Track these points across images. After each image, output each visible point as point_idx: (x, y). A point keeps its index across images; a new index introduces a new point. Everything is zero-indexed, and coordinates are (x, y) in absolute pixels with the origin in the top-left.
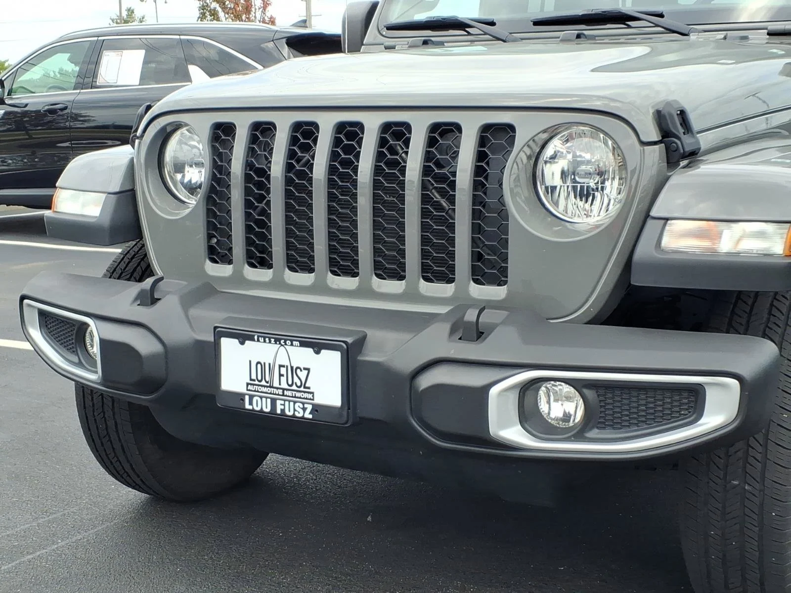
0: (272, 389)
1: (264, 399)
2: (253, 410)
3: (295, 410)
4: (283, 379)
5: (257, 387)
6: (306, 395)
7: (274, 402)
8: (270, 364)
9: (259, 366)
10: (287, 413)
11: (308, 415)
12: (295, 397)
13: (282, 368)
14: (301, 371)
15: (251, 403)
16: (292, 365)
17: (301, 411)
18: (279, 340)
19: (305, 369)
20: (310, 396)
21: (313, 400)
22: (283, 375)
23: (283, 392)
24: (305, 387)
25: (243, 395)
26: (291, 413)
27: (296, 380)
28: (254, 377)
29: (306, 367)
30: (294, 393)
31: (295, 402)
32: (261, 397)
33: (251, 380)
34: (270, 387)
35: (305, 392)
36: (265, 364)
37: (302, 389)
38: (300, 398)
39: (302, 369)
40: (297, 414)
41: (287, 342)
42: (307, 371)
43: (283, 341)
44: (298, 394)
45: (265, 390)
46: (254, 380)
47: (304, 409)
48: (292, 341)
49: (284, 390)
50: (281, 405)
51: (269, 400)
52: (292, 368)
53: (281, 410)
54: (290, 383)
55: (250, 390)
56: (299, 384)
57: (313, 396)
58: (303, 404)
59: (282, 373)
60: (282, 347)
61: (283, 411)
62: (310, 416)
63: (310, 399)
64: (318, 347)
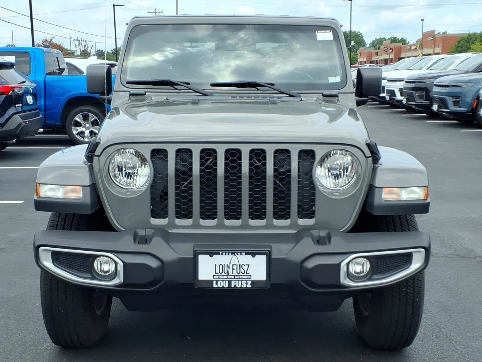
0: (228, 276)
1: (224, 282)
2: (218, 287)
3: (242, 284)
4: (235, 271)
5: (219, 276)
6: (247, 277)
7: (230, 282)
8: (227, 265)
9: (221, 266)
10: (237, 286)
11: (249, 286)
12: (241, 278)
13: (234, 266)
14: (244, 266)
15: (217, 284)
16: (240, 264)
17: (245, 285)
18: (234, 253)
19: (246, 265)
20: (250, 277)
21: (251, 278)
22: (235, 269)
23: (235, 277)
24: (246, 273)
25: (213, 281)
26: (240, 286)
27: (242, 270)
28: (217, 271)
29: (248, 264)
30: (240, 276)
31: (242, 281)
32: (223, 281)
33: (216, 273)
34: (227, 275)
35: (246, 276)
36: (224, 265)
37: (245, 274)
38: (244, 278)
39: (245, 265)
40: (243, 286)
41: (238, 254)
42: (248, 266)
43: (236, 253)
44: (242, 277)
45: (224, 277)
46: (218, 273)
47: (247, 284)
48: (241, 253)
49: (235, 276)
50: (234, 283)
51: (227, 282)
52: (240, 265)
53: (234, 285)
54: (238, 272)
55: (215, 278)
56: (243, 272)
57: (251, 277)
58: (246, 281)
59: (234, 268)
60: (235, 256)
61: (235, 286)
62: (250, 286)
63: (250, 278)
64: (253, 254)
